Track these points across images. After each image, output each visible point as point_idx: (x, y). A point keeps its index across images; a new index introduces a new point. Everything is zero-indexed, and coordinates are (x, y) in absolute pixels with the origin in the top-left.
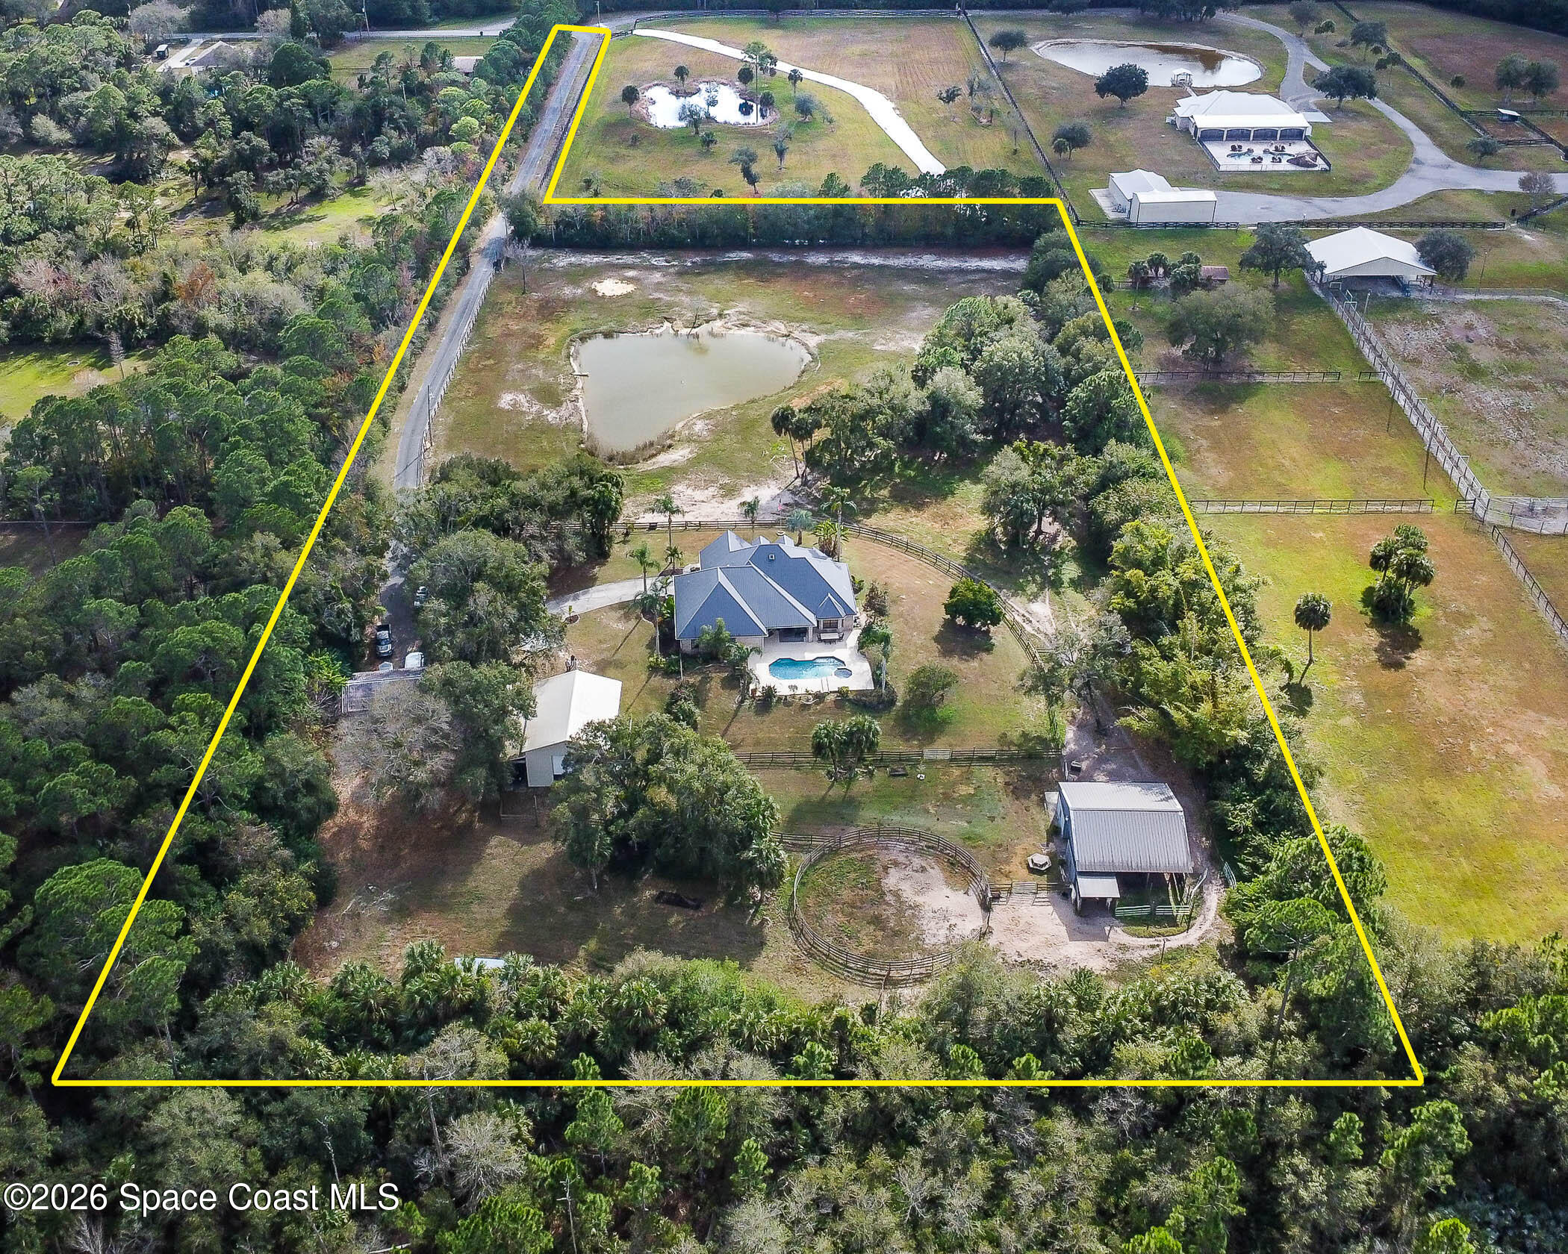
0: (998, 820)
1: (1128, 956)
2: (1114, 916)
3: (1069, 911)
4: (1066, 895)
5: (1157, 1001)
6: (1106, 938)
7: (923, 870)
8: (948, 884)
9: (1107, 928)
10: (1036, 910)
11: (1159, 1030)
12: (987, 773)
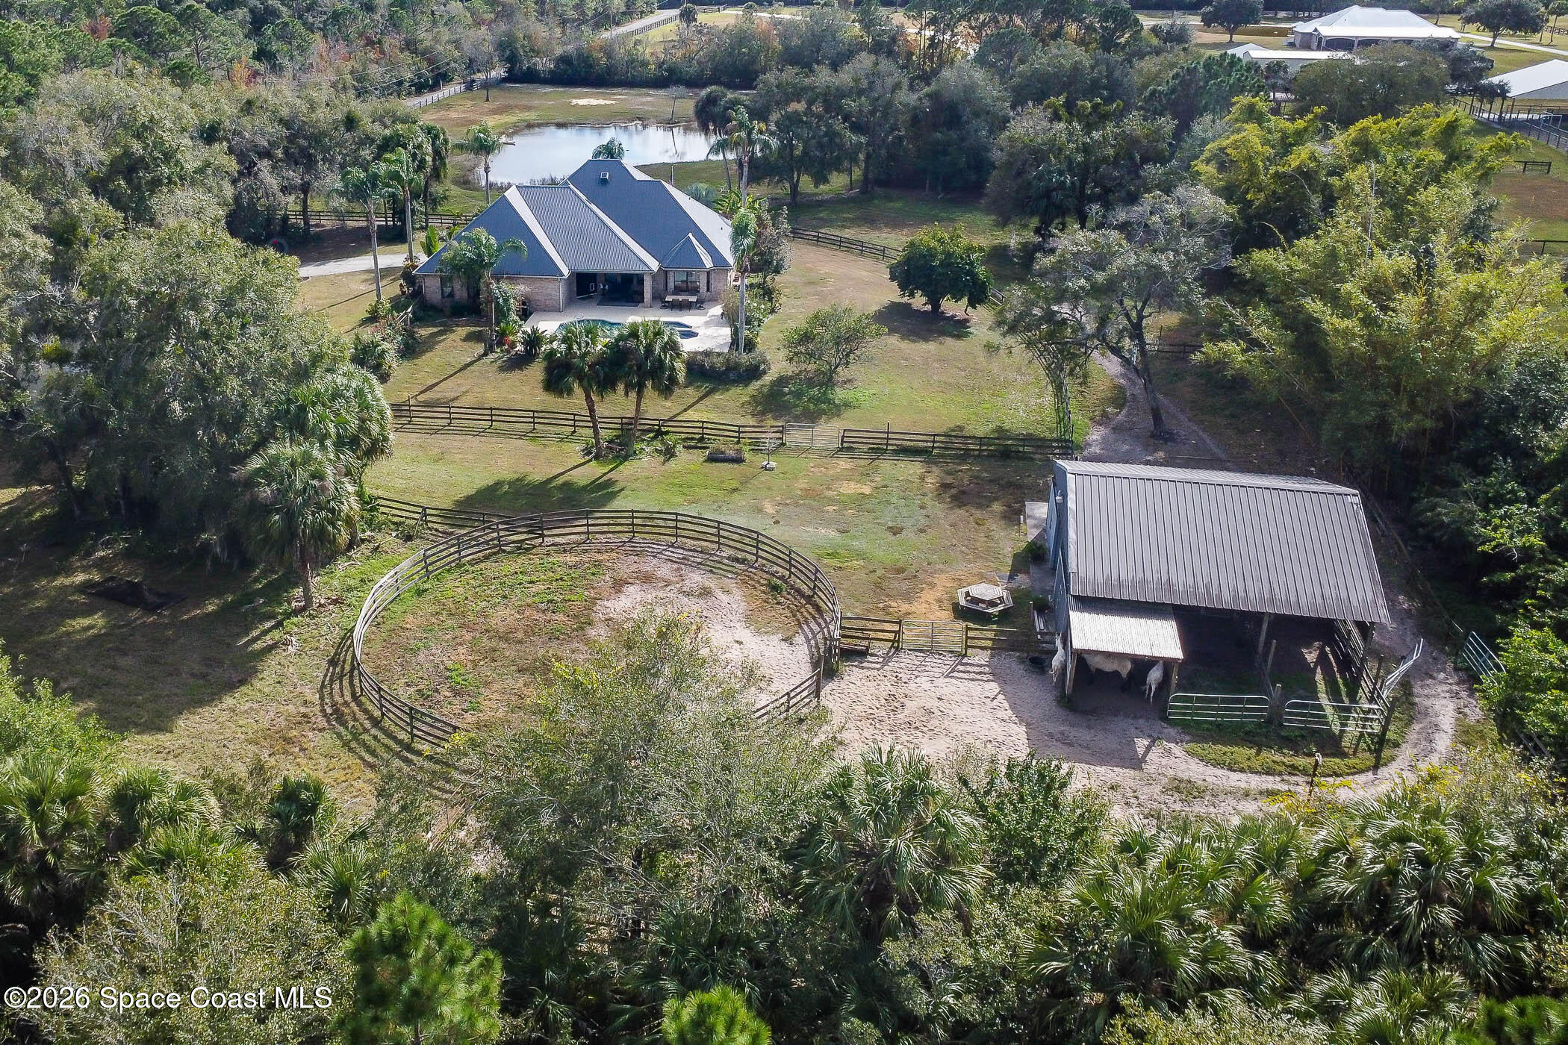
0: (909, 534)
1: (1199, 808)
2: (1165, 719)
3: (1039, 695)
4: (1038, 663)
5: (1310, 881)
6: (1137, 763)
7: (705, 593)
8: (749, 620)
9: (1141, 744)
10: (949, 688)
11: (1319, 986)
12: (911, 469)
